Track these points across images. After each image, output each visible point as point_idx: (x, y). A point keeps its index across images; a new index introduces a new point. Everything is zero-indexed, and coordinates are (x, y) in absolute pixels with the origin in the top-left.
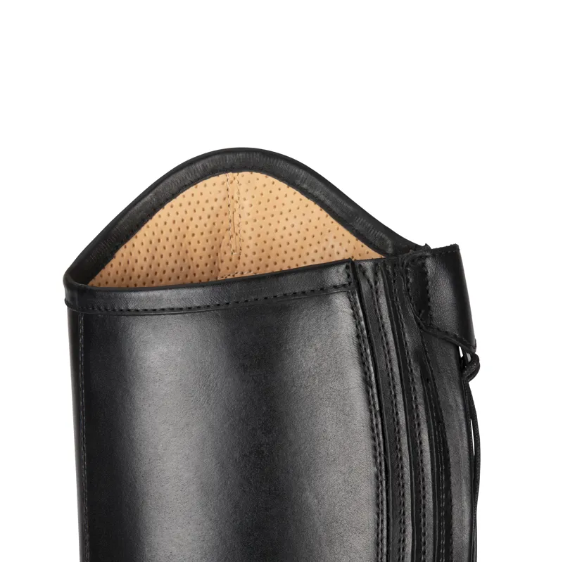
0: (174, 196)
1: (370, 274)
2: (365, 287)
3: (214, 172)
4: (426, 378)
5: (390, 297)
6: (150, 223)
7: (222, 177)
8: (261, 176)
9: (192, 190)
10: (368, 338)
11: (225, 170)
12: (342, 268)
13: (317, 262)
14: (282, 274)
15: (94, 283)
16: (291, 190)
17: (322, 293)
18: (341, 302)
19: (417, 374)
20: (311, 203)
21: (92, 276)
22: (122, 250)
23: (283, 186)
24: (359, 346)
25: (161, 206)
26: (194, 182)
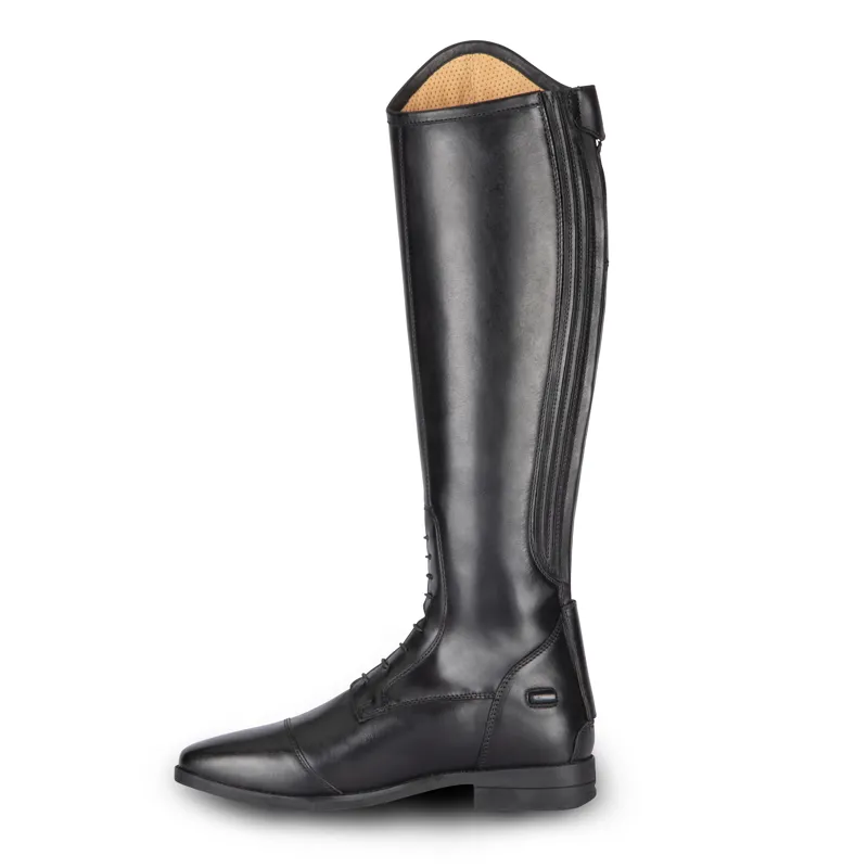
0: (438, 68)
1: (550, 98)
2: (547, 105)
3: (459, 54)
4: (580, 153)
5: (560, 109)
6: (426, 83)
7: (464, 57)
8: (485, 55)
9: (448, 64)
10: (550, 131)
11: (465, 53)
12: (536, 95)
13: (521, 92)
14: (506, 99)
15: (404, 110)
16: (502, 63)
17: (526, 108)
18: (535, 113)
19: (575, 150)
20: (513, 69)
21: (402, 107)
22: (412, 98)
23: (498, 60)
24: (546, 135)
25: (432, 74)
26: (449, 60)
